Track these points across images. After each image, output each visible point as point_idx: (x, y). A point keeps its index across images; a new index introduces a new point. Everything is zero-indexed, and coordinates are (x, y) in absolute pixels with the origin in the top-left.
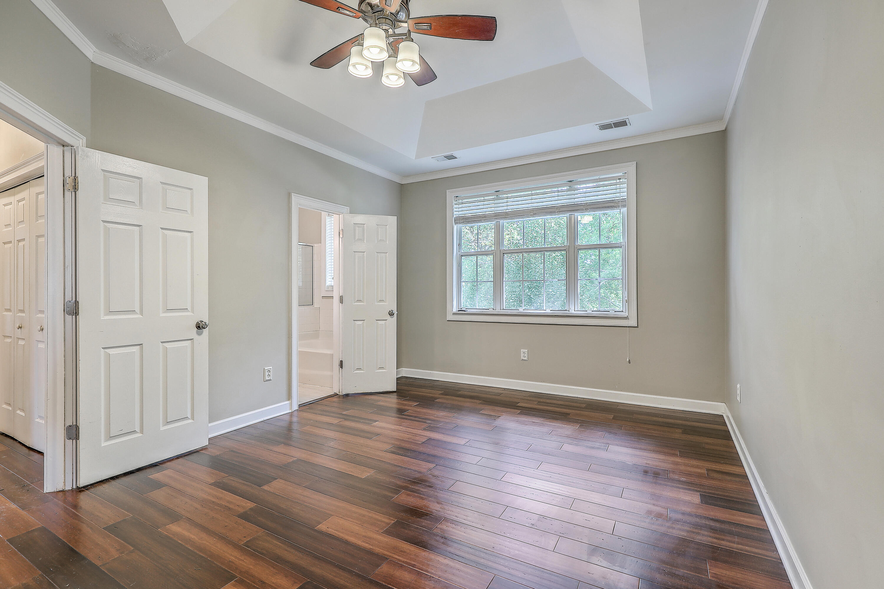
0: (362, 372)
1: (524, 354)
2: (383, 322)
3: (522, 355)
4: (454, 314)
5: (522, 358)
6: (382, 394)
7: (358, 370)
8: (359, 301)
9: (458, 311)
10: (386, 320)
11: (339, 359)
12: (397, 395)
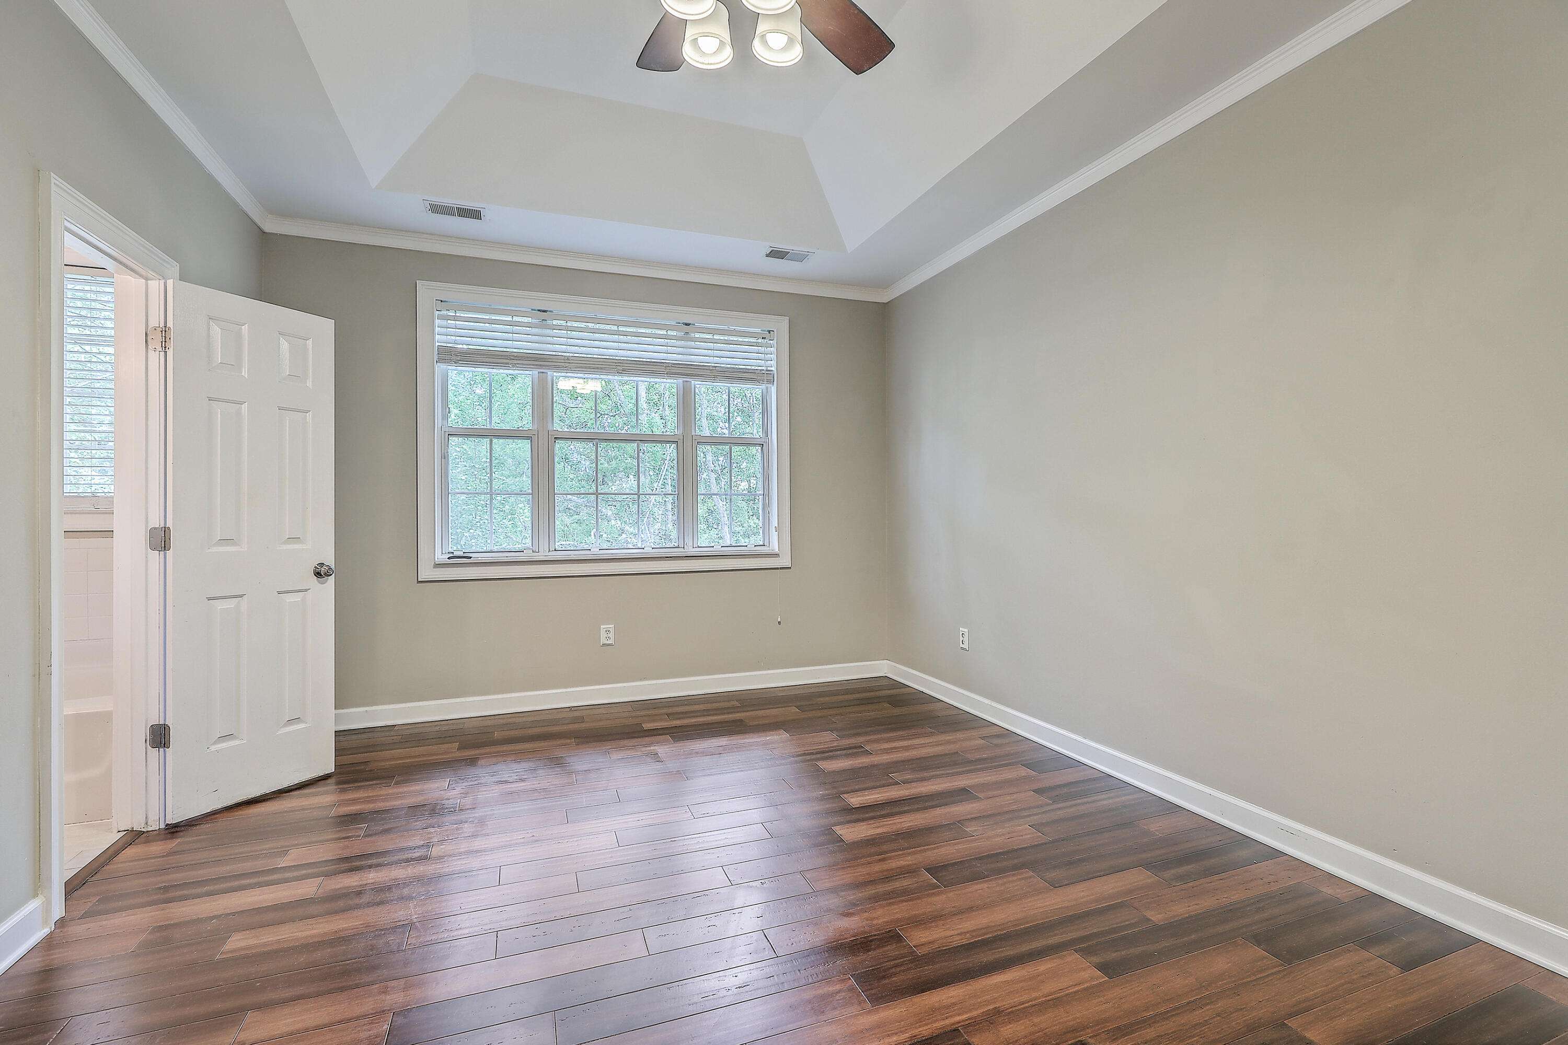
0: (237, 742)
1: (607, 633)
2: (297, 598)
3: (603, 635)
4: (438, 565)
5: (603, 641)
6: (296, 789)
7: (224, 742)
8: (224, 541)
9: (448, 558)
10: (306, 590)
11: (147, 721)
12: (339, 783)
